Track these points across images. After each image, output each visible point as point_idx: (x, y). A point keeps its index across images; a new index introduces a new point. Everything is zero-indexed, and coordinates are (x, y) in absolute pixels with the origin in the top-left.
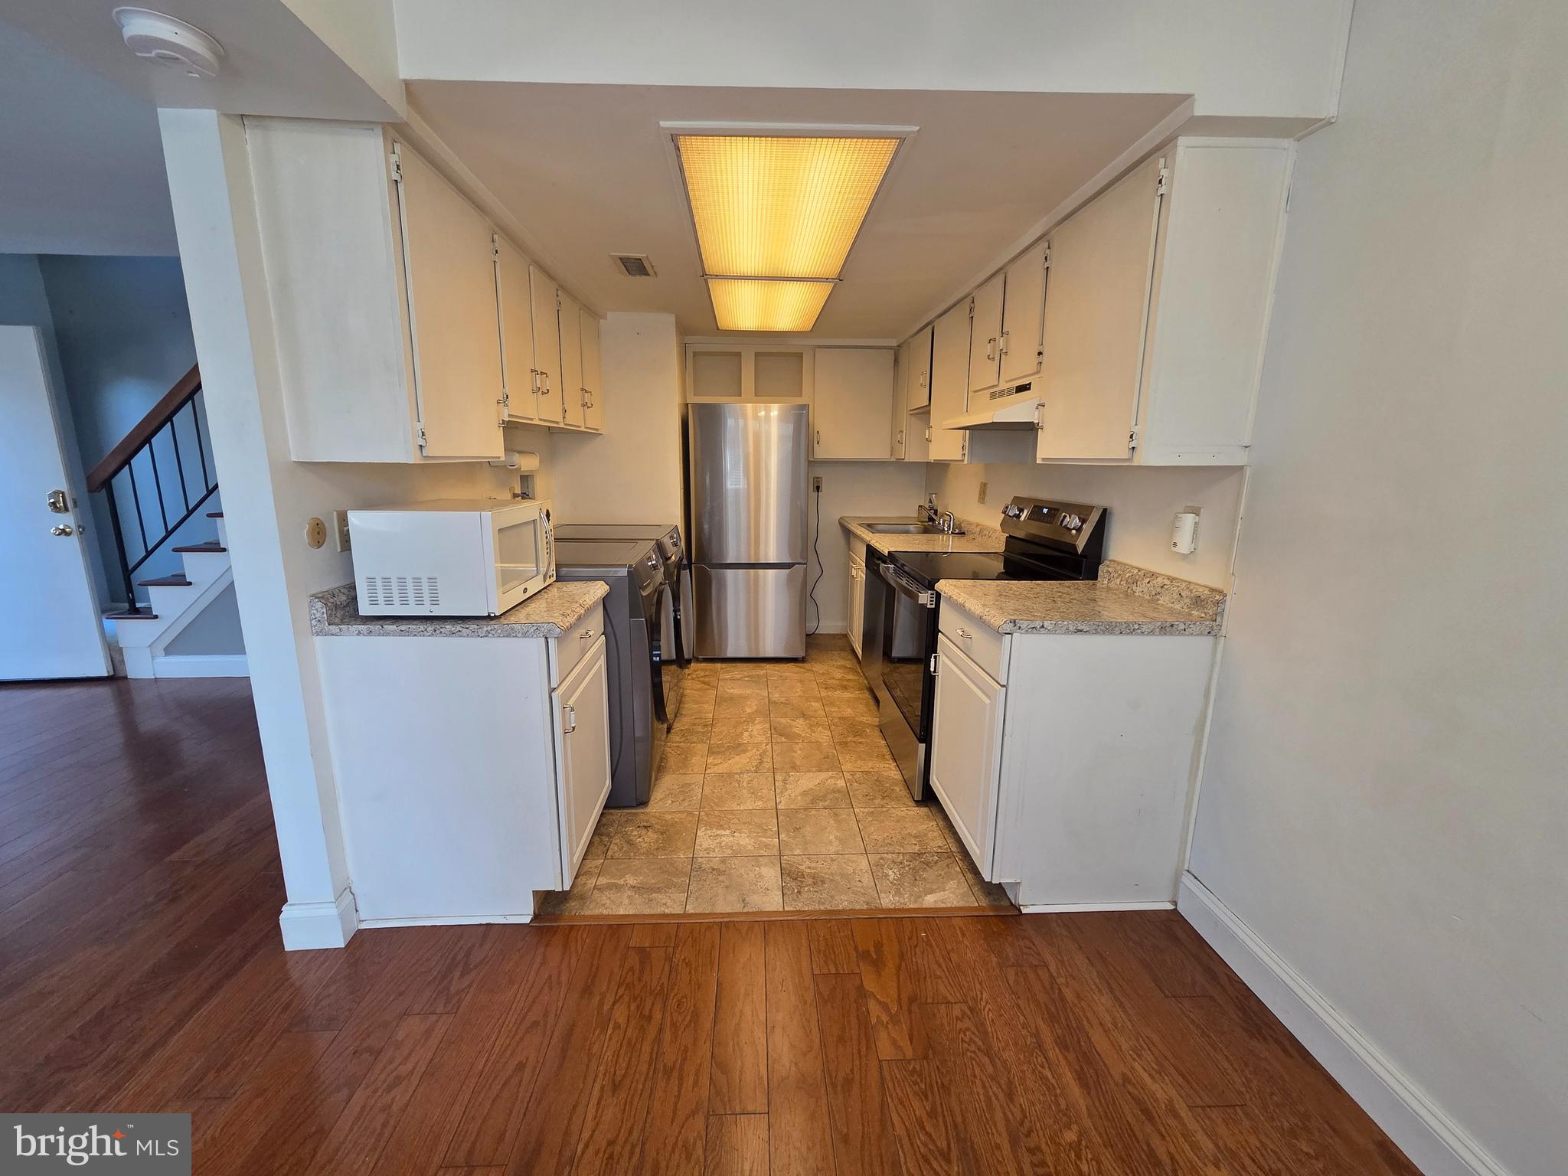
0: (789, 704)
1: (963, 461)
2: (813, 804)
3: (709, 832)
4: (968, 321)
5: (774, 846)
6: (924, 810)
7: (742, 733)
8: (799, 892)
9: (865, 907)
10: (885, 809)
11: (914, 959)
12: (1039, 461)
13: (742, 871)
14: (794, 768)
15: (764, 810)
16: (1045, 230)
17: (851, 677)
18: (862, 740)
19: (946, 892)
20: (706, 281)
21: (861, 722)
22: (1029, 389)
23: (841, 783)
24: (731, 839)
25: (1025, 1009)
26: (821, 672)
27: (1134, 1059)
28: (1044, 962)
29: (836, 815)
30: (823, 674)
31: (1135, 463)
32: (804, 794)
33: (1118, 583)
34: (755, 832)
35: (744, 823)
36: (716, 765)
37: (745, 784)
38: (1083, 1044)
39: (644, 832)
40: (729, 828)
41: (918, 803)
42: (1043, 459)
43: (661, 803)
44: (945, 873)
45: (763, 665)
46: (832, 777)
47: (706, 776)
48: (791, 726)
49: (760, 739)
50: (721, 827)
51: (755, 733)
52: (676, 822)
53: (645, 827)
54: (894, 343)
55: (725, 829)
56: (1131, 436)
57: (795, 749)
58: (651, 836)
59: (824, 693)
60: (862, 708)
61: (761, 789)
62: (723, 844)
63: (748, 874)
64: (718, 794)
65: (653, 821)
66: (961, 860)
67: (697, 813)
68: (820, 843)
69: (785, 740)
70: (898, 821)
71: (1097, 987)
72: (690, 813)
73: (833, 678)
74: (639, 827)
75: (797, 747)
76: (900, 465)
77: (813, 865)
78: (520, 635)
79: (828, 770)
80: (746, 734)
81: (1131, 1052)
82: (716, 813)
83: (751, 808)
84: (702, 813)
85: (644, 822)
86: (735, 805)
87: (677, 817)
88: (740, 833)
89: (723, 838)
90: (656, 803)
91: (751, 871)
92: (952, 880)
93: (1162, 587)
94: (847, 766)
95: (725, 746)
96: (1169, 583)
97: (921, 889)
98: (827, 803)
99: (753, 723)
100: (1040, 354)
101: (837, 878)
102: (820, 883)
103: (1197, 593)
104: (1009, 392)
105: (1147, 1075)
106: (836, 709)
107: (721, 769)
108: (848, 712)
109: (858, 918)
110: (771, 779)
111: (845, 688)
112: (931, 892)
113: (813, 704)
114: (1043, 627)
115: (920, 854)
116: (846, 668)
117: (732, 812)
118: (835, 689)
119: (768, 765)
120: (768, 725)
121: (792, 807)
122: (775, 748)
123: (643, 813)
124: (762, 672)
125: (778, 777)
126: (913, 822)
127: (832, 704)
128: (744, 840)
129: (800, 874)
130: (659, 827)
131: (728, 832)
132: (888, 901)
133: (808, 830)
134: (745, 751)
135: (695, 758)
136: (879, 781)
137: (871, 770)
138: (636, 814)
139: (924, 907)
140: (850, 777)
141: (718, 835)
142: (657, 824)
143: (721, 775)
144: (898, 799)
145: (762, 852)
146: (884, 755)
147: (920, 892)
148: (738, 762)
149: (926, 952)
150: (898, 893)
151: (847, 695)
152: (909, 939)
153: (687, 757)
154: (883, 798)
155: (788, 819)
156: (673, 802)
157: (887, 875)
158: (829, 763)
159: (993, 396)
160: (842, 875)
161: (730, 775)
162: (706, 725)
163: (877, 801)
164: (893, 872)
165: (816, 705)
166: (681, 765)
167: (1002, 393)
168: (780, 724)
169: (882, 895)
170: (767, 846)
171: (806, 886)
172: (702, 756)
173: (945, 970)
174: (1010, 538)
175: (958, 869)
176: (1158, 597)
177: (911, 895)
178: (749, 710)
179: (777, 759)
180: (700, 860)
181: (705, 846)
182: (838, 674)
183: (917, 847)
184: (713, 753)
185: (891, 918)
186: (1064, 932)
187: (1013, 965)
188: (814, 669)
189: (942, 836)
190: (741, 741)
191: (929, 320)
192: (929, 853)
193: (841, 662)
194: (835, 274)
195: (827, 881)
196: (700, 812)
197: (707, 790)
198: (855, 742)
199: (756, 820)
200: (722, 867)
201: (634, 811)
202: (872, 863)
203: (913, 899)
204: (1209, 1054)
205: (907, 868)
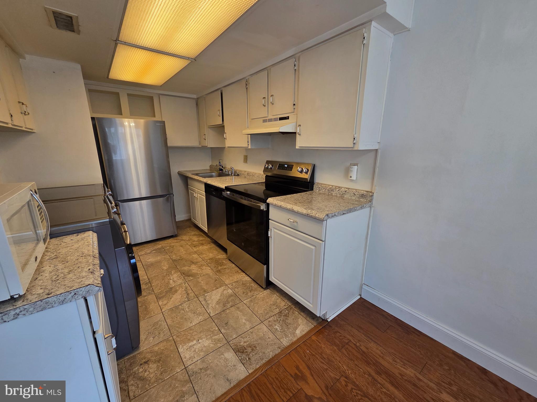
0: (183, 259)
1: (248, 147)
2: (225, 307)
3: (185, 347)
4: (246, 89)
5: (222, 338)
6: (268, 291)
7: (169, 282)
8: (249, 359)
9: (280, 350)
10: (255, 297)
11: (313, 366)
12: (297, 147)
13: (216, 361)
14: (205, 291)
15: (205, 320)
16: (295, 53)
17: (201, 239)
18: (225, 267)
19: (301, 326)
20: (116, 45)
21: (219, 259)
22: (288, 119)
23: (230, 291)
24: (199, 345)
25: (359, 365)
26: (187, 239)
27: (396, 364)
28: (348, 339)
29: (238, 308)
30: (189, 240)
31: (355, 149)
32: (218, 303)
33: (324, 191)
34: (209, 335)
35: (200, 332)
36: (165, 304)
37: (187, 310)
38: (382, 368)
39: (146, 366)
40: (194, 339)
41: (265, 289)
42: (300, 147)
43: (146, 342)
44: (294, 317)
45: (158, 242)
46: (224, 290)
47: (164, 313)
48: (190, 270)
49: (180, 281)
50: (189, 340)
51: (175, 279)
52: (163, 350)
53: (146, 363)
54: (195, 96)
55: (192, 341)
56: (354, 139)
57: (200, 281)
58: (153, 367)
59: (195, 249)
60: (215, 252)
61: (197, 309)
62: (197, 350)
63: (220, 362)
64: (177, 321)
65: (149, 356)
66: (295, 308)
67: (171, 338)
68: (241, 326)
69: (192, 278)
70: (263, 300)
71: (368, 341)
72: (167, 340)
73: (195, 241)
74: (141, 364)
75: (200, 280)
76: (204, 148)
77: (245, 340)
78: (57, 305)
79: (220, 287)
80: (171, 281)
81: (394, 362)
82: (182, 333)
83: (198, 322)
84: (174, 337)
85: (142, 359)
86: (189, 324)
87: (162, 346)
88: (202, 339)
89: (195, 347)
90: (143, 343)
91: (221, 359)
92: (299, 318)
93: (345, 192)
94: (227, 282)
95: (164, 291)
96: (348, 190)
97: (292, 329)
98: (230, 304)
99: (171, 274)
100: (294, 105)
101: (259, 341)
102: (254, 348)
103: (361, 193)
104: (275, 120)
105: (403, 368)
106: (205, 256)
107: (170, 305)
108: (211, 255)
109: (282, 358)
110: (198, 302)
111: (202, 244)
112: (296, 328)
113: (194, 256)
114: (335, 215)
115: (281, 312)
116: (197, 235)
117: (190, 328)
118: (199, 246)
119: (192, 295)
120: (179, 273)
121: (217, 312)
122: (190, 284)
123: (138, 354)
124: (160, 246)
125: (201, 299)
126: (268, 298)
127: (202, 253)
128: (206, 343)
129: (243, 348)
130: (154, 358)
131: (195, 342)
132: (286, 342)
133: (231, 322)
134: (176, 291)
135: (151, 305)
136: (244, 284)
137: (237, 280)
138: (134, 357)
139: (299, 337)
140: (232, 287)
141: (190, 346)
142: (152, 357)
143: (171, 310)
144: (256, 290)
145: (219, 345)
146: (238, 271)
147: (292, 330)
148: (177, 298)
149: (315, 360)
150: (286, 336)
151: (205, 247)
152: (305, 357)
153: (146, 307)
154: (251, 292)
155: (219, 320)
156: (154, 338)
157: (277, 329)
158: (219, 284)
159: (264, 121)
160: (260, 338)
161: (177, 307)
162: (147, 283)
163: (249, 294)
164: (278, 326)
165: (195, 256)
166: (145, 312)
167: (270, 120)
168: (185, 270)
169: (282, 340)
170: (219, 340)
171: (250, 353)
172: (155, 303)
173: (326, 364)
174: (267, 176)
175: (297, 313)
176: (344, 195)
177: (291, 334)
178: (165, 268)
179: (194, 289)
180: (190, 367)
181: (188, 356)
182: (195, 238)
183: (278, 310)
184: (160, 298)
185: (293, 350)
186: (345, 323)
187: (342, 347)
188: (183, 239)
189: (282, 300)
190: (171, 286)
191: (220, 87)
192: (283, 310)
193: (193, 233)
194: (194, 56)
195: (257, 345)
196: (172, 337)
197: (169, 321)
198: (223, 269)
199: (205, 328)
200: (205, 365)
201: (132, 355)
202: (267, 326)
203: (293, 336)
204: (407, 348)
205: (281, 322)
